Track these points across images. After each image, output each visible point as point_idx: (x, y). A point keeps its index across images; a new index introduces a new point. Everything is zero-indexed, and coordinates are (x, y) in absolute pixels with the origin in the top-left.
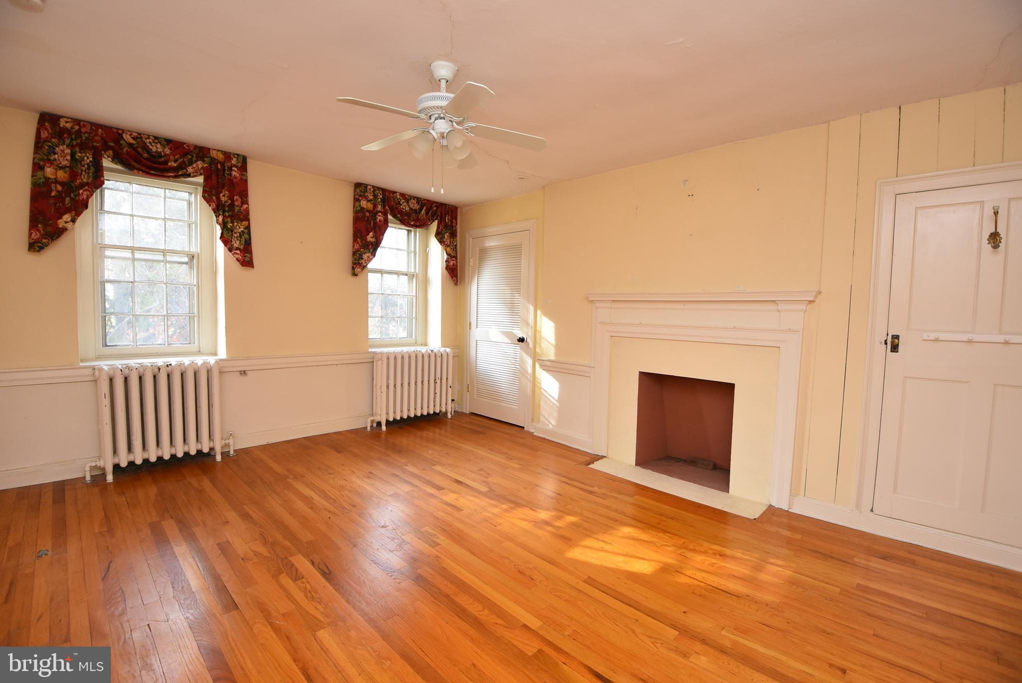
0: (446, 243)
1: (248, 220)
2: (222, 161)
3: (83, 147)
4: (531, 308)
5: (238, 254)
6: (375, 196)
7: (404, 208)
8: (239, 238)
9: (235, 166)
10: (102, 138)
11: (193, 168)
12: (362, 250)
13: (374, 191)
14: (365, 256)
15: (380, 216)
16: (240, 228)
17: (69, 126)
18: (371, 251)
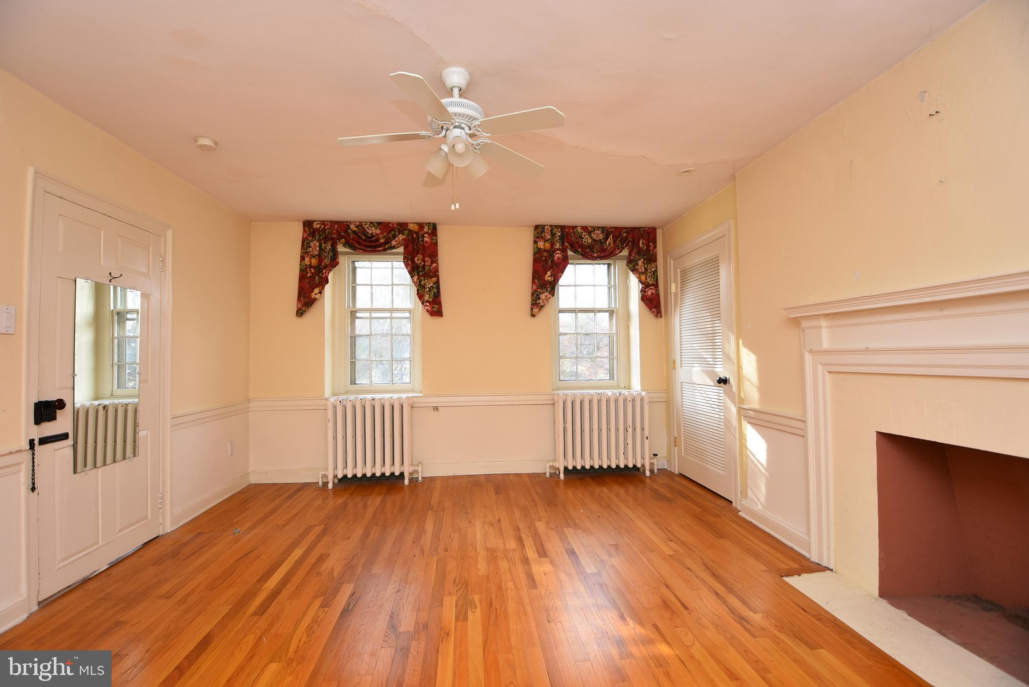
0: (641, 271)
1: (438, 277)
2: (417, 231)
3: (326, 240)
4: (732, 338)
5: (427, 306)
6: (553, 235)
7: (586, 241)
8: (428, 293)
9: (426, 233)
10: (337, 231)
11: (396, 241)
12: (539, 290)
13: (552, 230)
14: (543, 296)
15: (558, 253)
16: (429, 284)
17: (318, 226)
18: (549, 290)
